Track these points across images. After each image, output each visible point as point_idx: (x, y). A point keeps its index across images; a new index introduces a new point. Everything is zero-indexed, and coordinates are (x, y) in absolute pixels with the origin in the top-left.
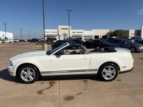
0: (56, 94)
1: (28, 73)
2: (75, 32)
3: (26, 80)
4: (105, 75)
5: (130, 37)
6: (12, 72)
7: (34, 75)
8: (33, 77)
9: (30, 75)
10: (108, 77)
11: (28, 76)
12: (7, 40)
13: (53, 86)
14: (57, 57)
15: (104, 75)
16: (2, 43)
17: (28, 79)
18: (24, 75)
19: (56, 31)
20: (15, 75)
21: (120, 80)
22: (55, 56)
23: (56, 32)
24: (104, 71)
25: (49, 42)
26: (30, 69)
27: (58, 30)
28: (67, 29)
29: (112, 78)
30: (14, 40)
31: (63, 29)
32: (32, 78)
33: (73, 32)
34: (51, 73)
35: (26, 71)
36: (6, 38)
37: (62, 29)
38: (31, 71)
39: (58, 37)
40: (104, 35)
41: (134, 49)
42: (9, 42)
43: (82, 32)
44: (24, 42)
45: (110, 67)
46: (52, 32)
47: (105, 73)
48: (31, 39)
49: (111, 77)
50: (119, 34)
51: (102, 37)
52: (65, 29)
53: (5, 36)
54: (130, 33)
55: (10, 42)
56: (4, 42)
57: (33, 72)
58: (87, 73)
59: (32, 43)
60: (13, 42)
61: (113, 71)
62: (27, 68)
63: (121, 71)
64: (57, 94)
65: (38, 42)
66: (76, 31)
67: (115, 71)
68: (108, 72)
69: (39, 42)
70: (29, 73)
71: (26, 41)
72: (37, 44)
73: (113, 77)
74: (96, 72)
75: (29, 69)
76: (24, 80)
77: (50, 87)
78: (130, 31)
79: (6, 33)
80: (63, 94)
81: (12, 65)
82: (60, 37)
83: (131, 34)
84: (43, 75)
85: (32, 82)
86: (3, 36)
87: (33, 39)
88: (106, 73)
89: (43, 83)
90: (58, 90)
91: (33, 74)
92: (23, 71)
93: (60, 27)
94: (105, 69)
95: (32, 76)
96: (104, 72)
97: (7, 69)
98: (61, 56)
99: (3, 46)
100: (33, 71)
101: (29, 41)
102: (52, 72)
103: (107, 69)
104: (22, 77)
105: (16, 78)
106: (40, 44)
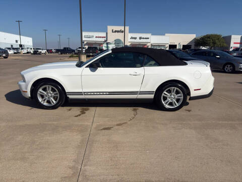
0: (86, 123)
1: (47, 93)
2: (135, 38)
3: (45, 104)
4: (166, 101)
5: (232, 47)
6: (25, 91)
7: (57, 97)
8: (56, 100)
9: (51, 96)
10: (171, 104)
11: (49, 98)
12: (22, 49)
13: (85, 113)
14: (91, 71)
15: (164, 100)
16: (15, 53)
17: (49, 102)
18: (42, 96)
19: (104, 34)
20: (30, 96)
21: (189, 111)
22: (88, 68)
23: (103, 37)
24: (164, 94)
25: (91, 54)
26: (51, 87)
27: (107, 33)
28: (123, 32)
29: (176, 107)
30: (34, 49)
31: (116, 31)
32: (54, 102)
33: (132, 38)
34: (82, 95)
35: (45, 89)
36: (21, 46)
37: (113, 32)
38: (53, 90)
39: (106, 45)
40: (186, 44)
41: (232, 68)
42: (26, 52)
43: (148, 38)
44: (51, 53)
45: (174, 89)
46: (96, 37)
47: (165, 99)
48: (62, 48)
49: (175, 104)
50: (212, 41)
51: (182, 48)
52: (118, 32)
53: (19, 43)
54: (232, 41)
55: (28, 53)
56: (18, 53)
57: (55, 93)
58: (138, 98)
59: (63, 55)
60: (32, 52)
61: (179, 95)
62: (47, 86)
63: (191, 96)
64: (89, 124)
65: (73, 53)
66: (138, 35)
67: (182, 95)
68: (171, 97)
69: (75, 54)
70: (50, 93)
71: (53, 51)
72: (70, 57)
73: (178, 105)
74: (152, 96)
75: (49, 87)
76: (42, 103)
77: (80, 115)
78: (233, 37)
79: (21, 37)
80: (98, 124)
81: (24, 81)
82: (109, 45)
83: (235, 43)
84: (70, 97)
85: (54, 107)
86: (17, 41)
87: (65, 48)
88: (168, 98)
89: (70, 110)
90: (92, 118)
91: (56, 95)
92: (41, 90)
93: (110, 28)
94: (167, 91)
95: (54, 98)
96: (164, 97)
97: (19, 90)
98: (99, 68)
99: (17, 57)
100: (55, 91)
101: (57, 51)
102: (84, 93)
103: (169, 91)
104: (40, 100)
105: (31, 100)
106: (75, 57)
